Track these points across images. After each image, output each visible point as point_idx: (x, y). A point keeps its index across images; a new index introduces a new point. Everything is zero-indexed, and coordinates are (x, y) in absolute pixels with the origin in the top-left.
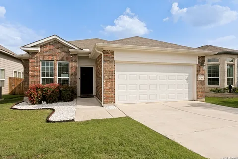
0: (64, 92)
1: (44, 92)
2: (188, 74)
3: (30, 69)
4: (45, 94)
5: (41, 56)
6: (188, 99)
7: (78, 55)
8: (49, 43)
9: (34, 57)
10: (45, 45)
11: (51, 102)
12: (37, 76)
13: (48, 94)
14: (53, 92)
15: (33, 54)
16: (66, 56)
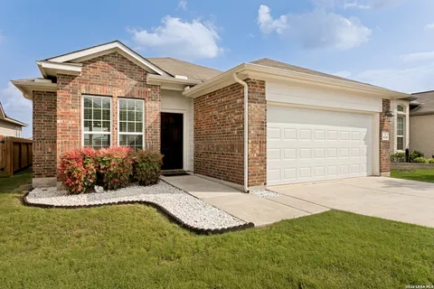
0: (144, 164)
1: (102, 167)
2: (366, 130)
3: (59, 113)
4: (105, 169)
5: (83, 86)
6: (365, 174)
7: (162, 88)
8: (102, 57)
9: (67, 87)
10: (93, 61)
11: (115, 186)
12: (75, 129)
13: (112, 169)
14: (122, 165)
15: (65, 81)
16: (138, 88)
